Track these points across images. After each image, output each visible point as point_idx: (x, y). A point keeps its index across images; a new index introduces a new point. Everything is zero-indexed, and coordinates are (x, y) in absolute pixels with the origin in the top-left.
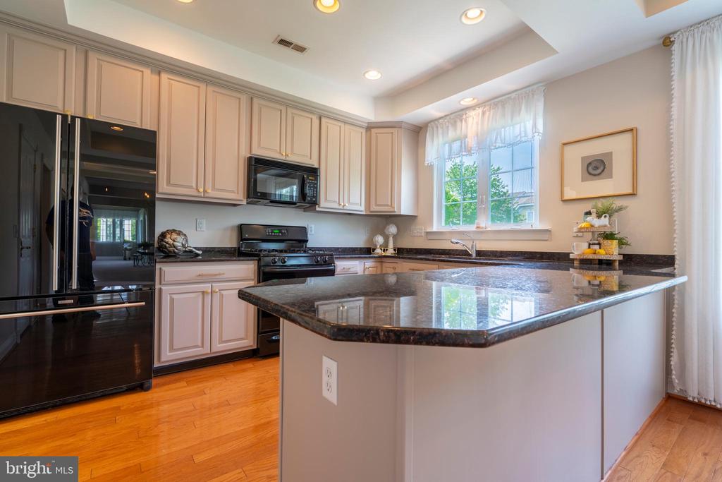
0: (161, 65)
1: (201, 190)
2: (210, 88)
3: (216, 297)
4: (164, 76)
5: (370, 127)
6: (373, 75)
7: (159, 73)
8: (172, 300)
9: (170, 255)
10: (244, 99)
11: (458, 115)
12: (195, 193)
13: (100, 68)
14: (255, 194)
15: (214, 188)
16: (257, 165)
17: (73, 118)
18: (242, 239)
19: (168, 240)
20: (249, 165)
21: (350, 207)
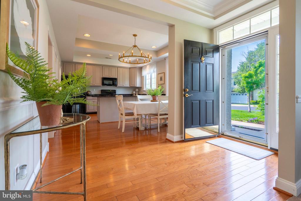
1: (93, 84)
5: (130, 68)
9: (89, 95)
10: (101, 67)
13: (77, 66)
15: (96, 84)
16: (104, 79)
18: (102, 92)
20: (102, 79)
21: (125, 86)
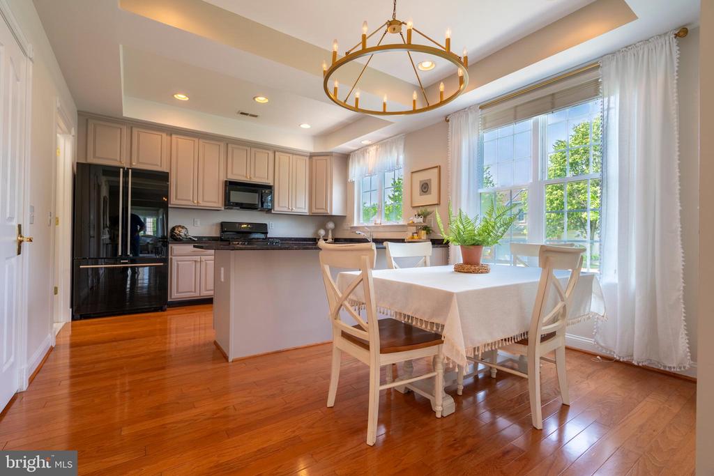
0: (171, 131)
1: (196, 202)
2: (201, 141)
3: (203, 264)
4: (174, 136)
5: (312, 156)
6: (305, 126)
7: (171, 135)
8: (178, 264)
9: (177, 240)
10: (222, 145)
11: (363, 150)
12: (192, 204)
13: (139, 136)
14: (228, 204)
15: (203, 201)
16: (231, 186)
17: (128, 169)
18: (223, 231)
19: (176, 231)
20: (226, 186)
21: (296, 210)
